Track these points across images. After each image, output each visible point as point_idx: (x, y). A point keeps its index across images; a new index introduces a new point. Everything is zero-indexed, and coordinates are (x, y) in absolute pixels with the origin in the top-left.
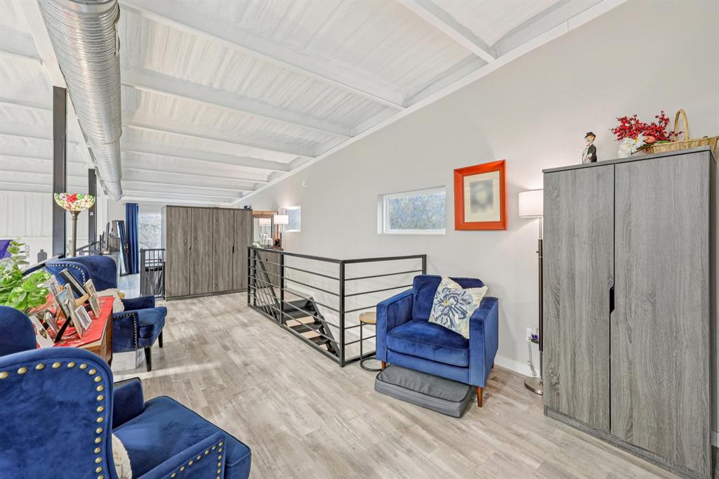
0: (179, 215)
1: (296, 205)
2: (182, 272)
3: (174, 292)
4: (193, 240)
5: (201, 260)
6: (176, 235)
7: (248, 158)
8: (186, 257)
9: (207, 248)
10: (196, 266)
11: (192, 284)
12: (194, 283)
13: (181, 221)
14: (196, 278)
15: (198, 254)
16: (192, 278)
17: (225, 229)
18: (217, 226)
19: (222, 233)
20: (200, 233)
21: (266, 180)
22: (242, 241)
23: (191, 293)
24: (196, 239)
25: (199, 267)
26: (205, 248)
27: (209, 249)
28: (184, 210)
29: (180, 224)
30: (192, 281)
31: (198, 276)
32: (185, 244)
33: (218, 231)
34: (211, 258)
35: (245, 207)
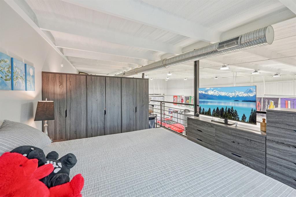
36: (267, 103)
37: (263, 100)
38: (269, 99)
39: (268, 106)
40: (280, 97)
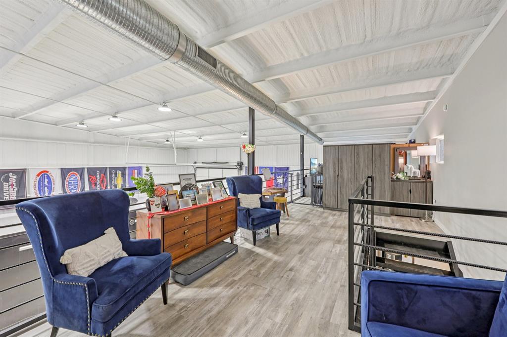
0: (331, 152)
1: (441, 134)
2: (333, 191)
3: (328, 204)
4: (339, 169)
5: (345, 184)
6: (329, 166)
7: (385, 97)
8: (335, 181)
9: (350, 176)
10: (342, 188)
11: (339, 201)
12: (341, 200)
13: (332, 156)
14: (341, 196)
15: (343, 180)
16: (339, 195)
17: (365, 160)
18: (357, 158)
19: (362, 164)
20: (344, 164)
21: (422, 113)
22: (381, 172)
23: (339, 207)
24: (342, 169)
25: (344, 190)
26: (348, 175)
27: (351, 176)
28: (334, 148)
29: (331, 159)
30: (339, 199)
31: (343, 195)
32: (335, 172)
33: (358, 163)
34: (353, 184)
35: (410, 141)
36: (113, 175)
37: (110, 171)
38: (116, 169)
39: (115, 178)
40: (127, 166)
